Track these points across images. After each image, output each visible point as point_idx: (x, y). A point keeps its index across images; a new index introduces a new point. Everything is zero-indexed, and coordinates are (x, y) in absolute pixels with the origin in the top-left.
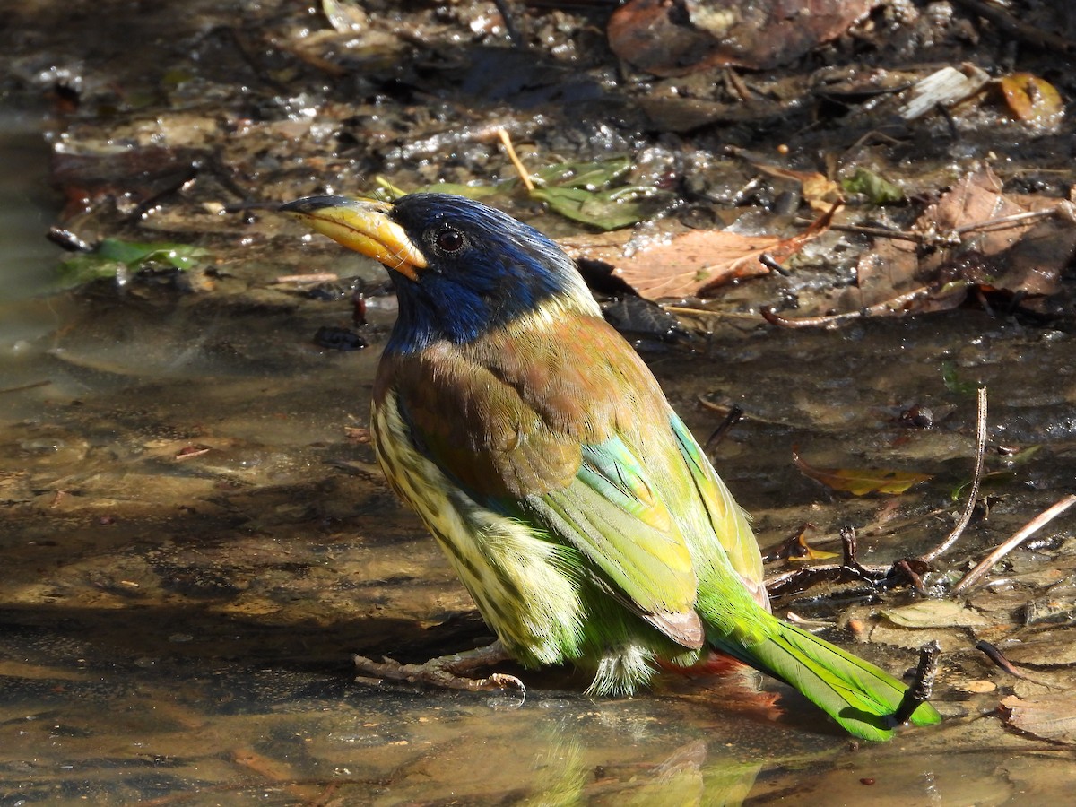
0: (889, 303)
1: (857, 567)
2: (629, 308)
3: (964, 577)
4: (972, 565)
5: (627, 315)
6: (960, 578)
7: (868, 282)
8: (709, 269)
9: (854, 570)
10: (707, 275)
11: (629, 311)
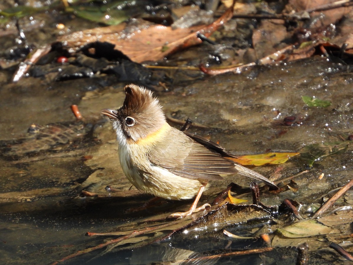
0: (272, 56)
1: (260, 204)
2: (125, 67)
3: (321, 207)
4: (325, 200)
5: (124, 71)
6: (319, 207)
7: (258, 45)
8: (169, 45)
9: (259, 206)
10: (168, 48)
11: (125, 69)
